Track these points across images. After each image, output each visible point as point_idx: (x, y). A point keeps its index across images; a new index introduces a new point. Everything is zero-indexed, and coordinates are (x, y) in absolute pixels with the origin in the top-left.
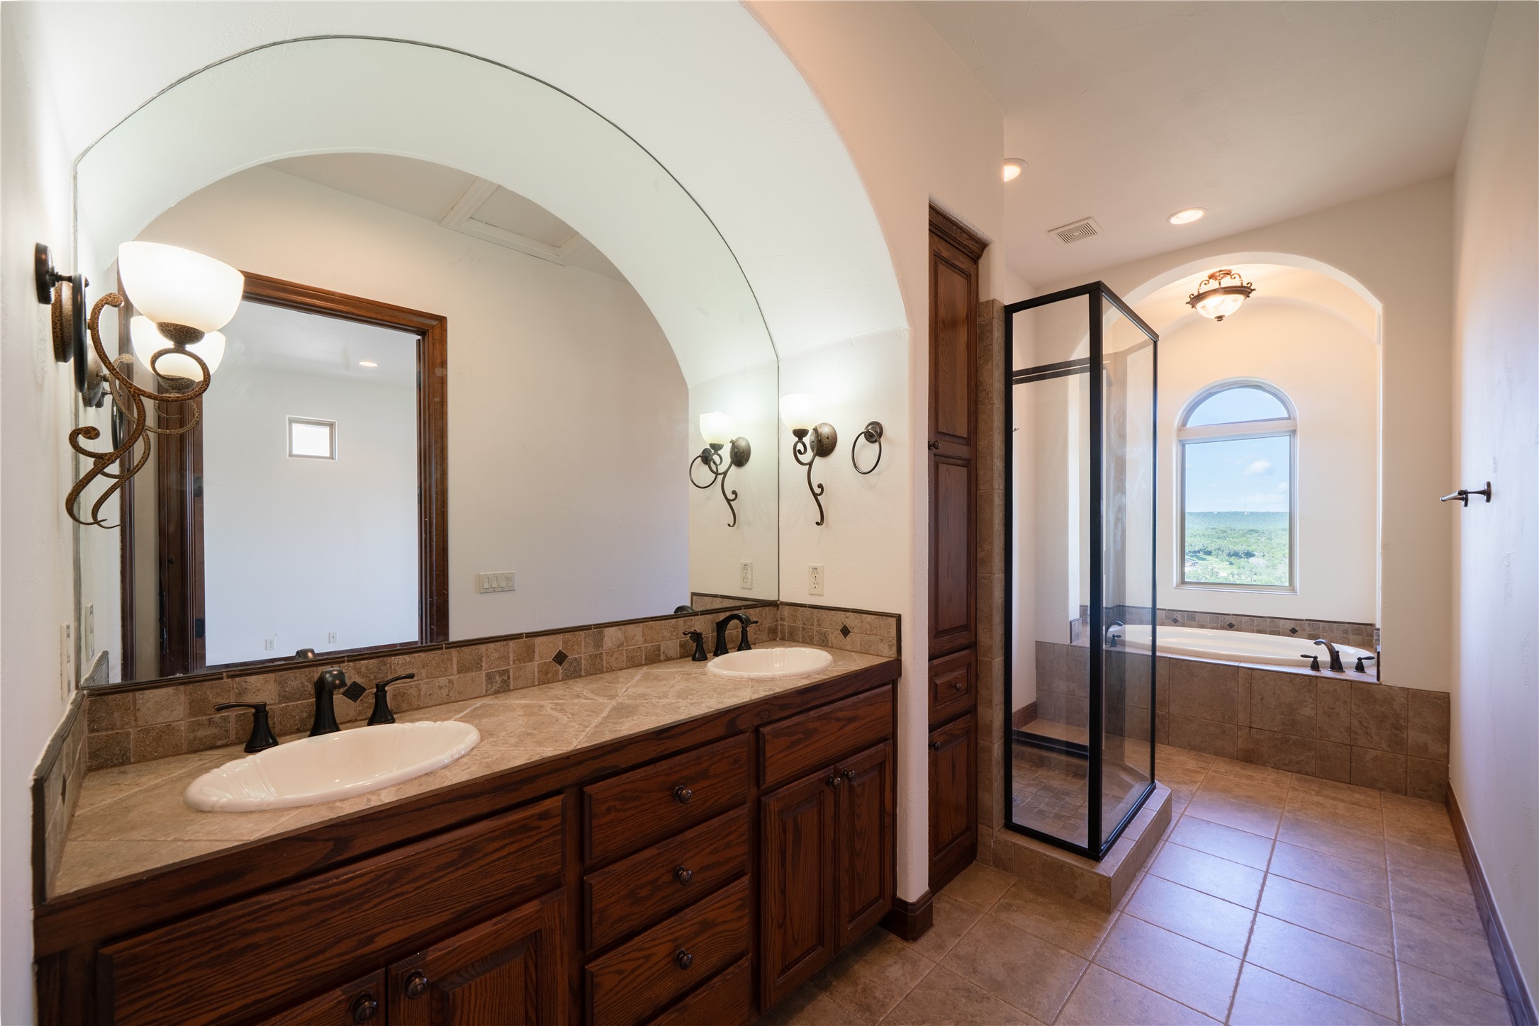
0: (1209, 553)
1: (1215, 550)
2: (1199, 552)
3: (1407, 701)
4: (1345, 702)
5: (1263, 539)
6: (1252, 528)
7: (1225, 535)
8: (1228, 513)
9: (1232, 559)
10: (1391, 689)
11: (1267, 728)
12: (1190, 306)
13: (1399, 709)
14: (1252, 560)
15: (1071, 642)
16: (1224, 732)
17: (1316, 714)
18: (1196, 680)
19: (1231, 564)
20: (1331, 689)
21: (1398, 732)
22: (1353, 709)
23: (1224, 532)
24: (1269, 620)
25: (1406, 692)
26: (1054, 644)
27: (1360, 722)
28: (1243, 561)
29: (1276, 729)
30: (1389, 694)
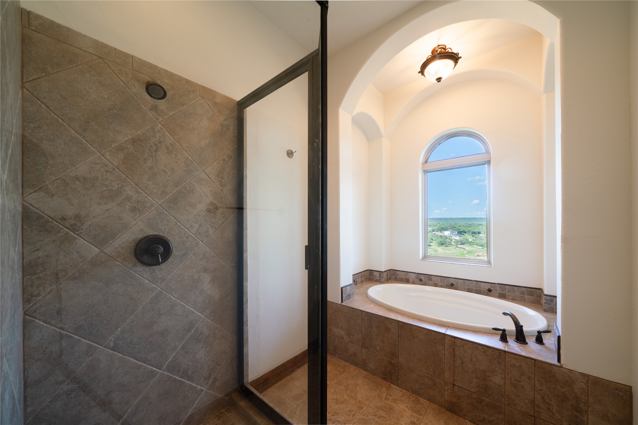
0: (465, 232)
1: (467, 231)
2: (462, 232)
3: (588, 386)
4: (530, 378)
5: (484, 227)
6: (480, 223)
7: (471, 226)
8: (472, 218)
9: (473, 235)
10: (571, 373)
11: (465, 388)
12: (420, 74)
13: (579, 393)
14: (480, 235)
15: (342, 302)
16: (435, 384)
17: (505, 383)
18: (416, 340)
19: (473, 236)
20: (517, 364)
21: (578, 414)
22: (536, 385)
23: (471, 225)
24: (475, 282)
25: (587, 378)
26: (332, 302)
27: (543, 398)
28: (477, 235)
29: (472, 390)
30: (569, 377)
